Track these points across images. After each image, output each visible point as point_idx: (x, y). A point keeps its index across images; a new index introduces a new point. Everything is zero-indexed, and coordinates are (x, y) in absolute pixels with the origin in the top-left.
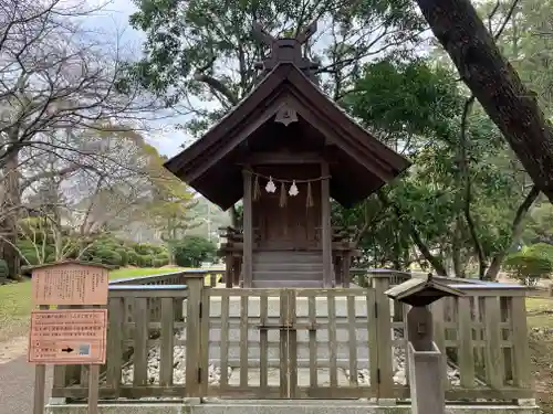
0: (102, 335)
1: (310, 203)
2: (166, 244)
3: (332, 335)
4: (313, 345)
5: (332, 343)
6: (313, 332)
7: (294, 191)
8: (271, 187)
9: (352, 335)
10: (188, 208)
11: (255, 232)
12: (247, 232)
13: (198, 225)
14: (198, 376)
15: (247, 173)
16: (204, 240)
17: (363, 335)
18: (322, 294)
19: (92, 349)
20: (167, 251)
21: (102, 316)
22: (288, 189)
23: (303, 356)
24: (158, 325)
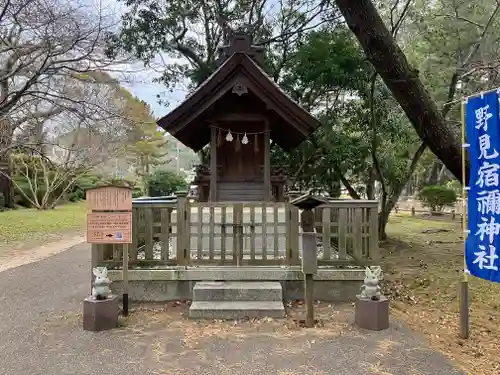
0: (129, 227)
1: (257, 149)
2: (141, 178)
3: (264, 230)
4: (253, 235)
5: (264, 234)
6: (252, 227)
7: (245, 141)
8: (229, 138)
9: (275, 230)
10: (159, 146)
11: (218, 168)
12: (213, 168)
13: (168, 162)
14: (184, 253)
15: (213, 127)
16: (174, 175)
17: (282, 230)
18: (259, 206)
19: (123, 235)
20: (141, 184)
21: (129, 217)
22: (241, 138)
23: (247, 241)
24: (159, 224)
